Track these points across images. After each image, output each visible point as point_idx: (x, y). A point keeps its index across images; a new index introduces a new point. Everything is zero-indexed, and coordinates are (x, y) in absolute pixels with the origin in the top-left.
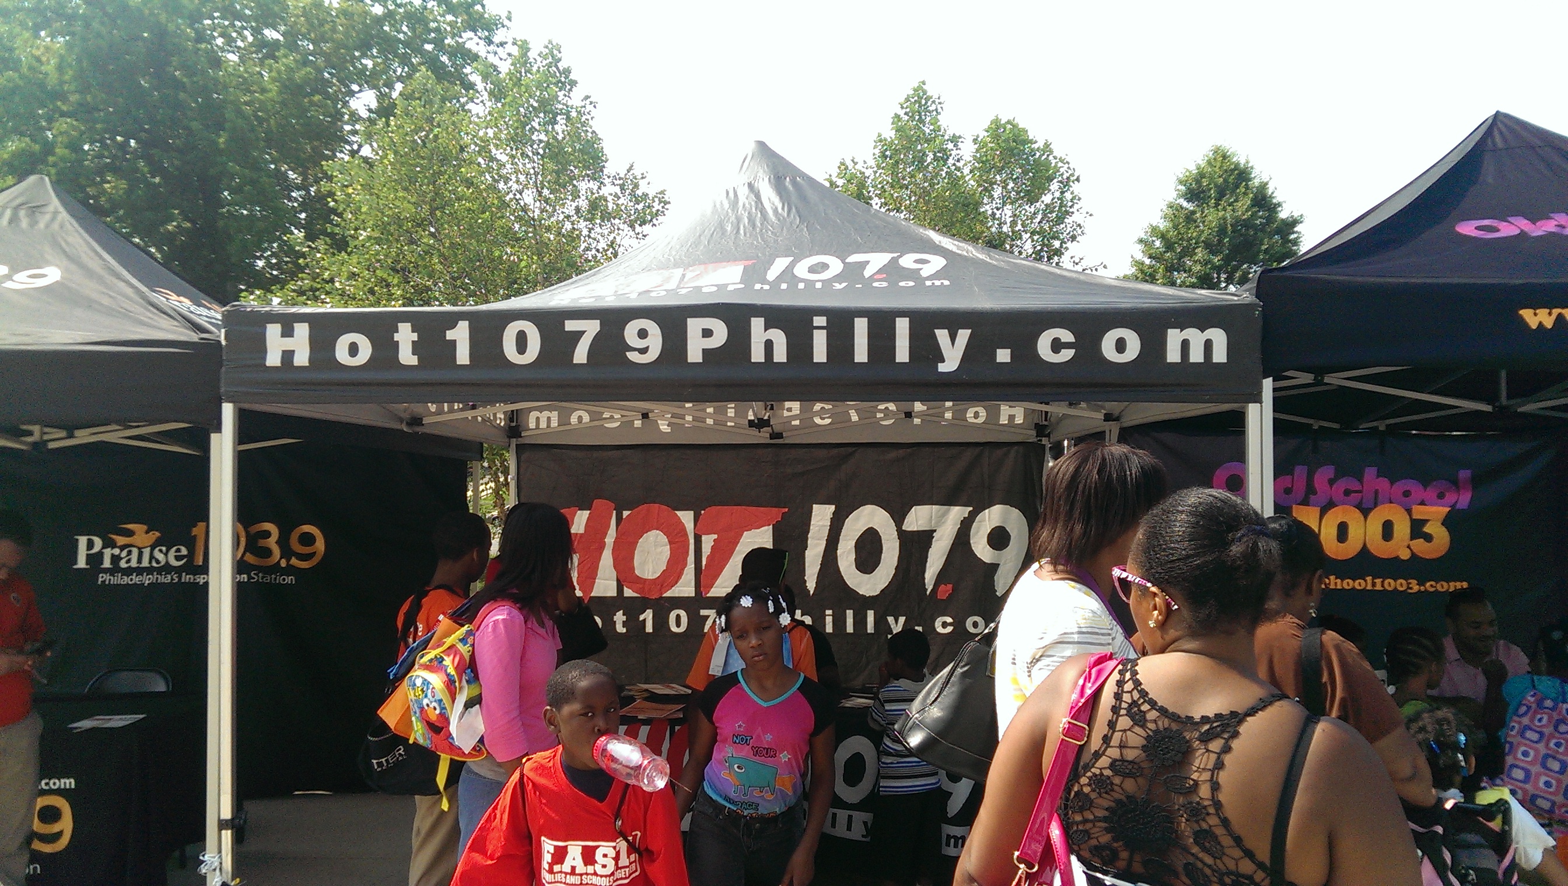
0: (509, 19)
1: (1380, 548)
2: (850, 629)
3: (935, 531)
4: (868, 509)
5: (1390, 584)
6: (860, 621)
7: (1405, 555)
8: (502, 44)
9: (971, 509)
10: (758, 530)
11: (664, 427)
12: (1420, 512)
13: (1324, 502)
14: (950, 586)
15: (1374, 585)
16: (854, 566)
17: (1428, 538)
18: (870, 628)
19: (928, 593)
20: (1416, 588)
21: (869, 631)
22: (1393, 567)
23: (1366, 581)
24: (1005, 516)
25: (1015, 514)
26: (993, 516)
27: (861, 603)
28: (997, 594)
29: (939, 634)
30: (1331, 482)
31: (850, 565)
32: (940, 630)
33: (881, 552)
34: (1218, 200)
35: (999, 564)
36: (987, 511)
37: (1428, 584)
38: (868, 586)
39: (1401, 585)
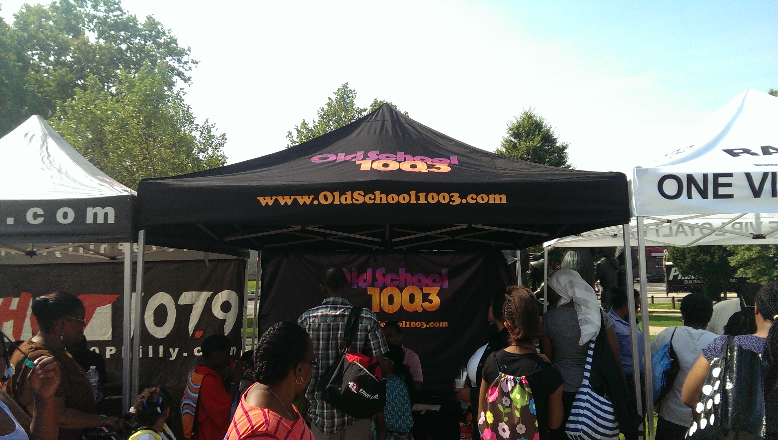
0: (189, 50)
1: (408, 307)
2: (151, 355)
3: (194, 304)
4: (161, 294)
5: (413, 324)
6: (156, 351)
7: (420, 310)
8: (186, 63)
9: (212, 292)
10: (104, 306)
11: (58, 255)
12: (426, 290)
13: (381, 286)
14: (201, 332)
15: (406, 325)
16: (153, 323)
17: (431, 301)
18: (161, 355)
19: (190, 336)
20: (425, 326)
21: (160, 356)
22: (415, 316)
23: (402, 323)
24: (229, 295)
25: (234, 294)
26: (223, 296)
27: (156, 342)
28: (225, 335)
29: (196, 356)
30: (384, 275)
31: (151, 323)
32: (196, 354)
33: (167, 316)
34: (526, 138)
35: (226, 320)
36: (220, 293)
37: (430, 324)
38: (160, 333)
39: (418, 324)
